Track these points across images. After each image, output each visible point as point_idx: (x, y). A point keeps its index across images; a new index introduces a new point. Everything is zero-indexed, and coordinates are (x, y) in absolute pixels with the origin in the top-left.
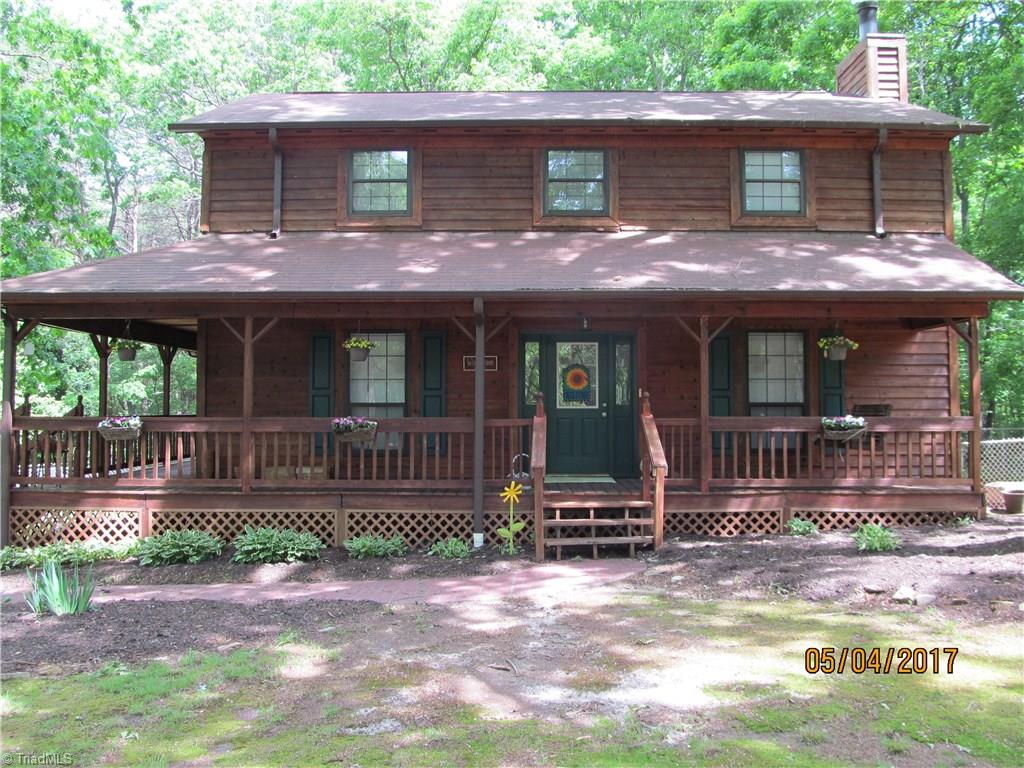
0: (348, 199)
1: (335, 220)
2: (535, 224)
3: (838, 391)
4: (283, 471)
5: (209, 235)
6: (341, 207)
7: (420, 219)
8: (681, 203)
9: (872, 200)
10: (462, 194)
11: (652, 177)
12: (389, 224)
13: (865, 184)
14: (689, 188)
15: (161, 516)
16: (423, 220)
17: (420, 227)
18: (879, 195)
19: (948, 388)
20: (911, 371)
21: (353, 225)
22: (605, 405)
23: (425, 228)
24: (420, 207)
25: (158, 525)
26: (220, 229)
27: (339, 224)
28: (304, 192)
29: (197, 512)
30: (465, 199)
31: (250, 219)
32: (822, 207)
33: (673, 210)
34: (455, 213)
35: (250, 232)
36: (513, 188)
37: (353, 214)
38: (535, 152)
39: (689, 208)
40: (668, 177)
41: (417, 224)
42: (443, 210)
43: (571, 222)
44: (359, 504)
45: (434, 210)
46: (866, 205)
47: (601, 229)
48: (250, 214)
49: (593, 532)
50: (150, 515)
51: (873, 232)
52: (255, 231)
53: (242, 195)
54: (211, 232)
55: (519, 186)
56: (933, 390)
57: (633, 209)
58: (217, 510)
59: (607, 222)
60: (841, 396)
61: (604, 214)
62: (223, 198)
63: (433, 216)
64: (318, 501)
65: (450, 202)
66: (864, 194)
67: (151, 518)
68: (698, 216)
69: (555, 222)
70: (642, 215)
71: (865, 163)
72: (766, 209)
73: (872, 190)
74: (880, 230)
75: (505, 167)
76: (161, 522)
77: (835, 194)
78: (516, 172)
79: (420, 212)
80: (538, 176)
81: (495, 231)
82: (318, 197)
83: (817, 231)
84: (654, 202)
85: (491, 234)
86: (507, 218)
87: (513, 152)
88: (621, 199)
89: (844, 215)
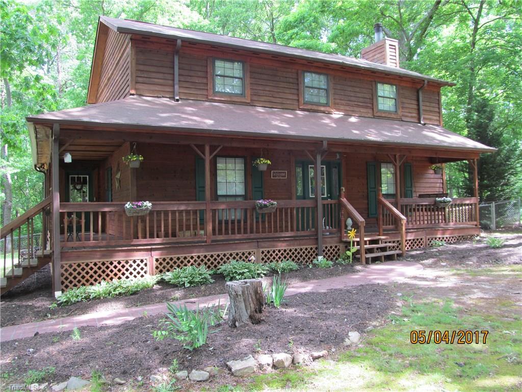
0: (213, 85)
1: (207, 95)
2: (301, 107)
3: (410, 189)
4: (188, 233)
5: (135, 96)
6: (210, 88)
7: (249, 99)
8: (356, 103)
9: (419, 110)
10: (267, 89)
11: (345, 90)
12: (234, 100)
13: (415, 102)
14: (359, 97)
15: (161, 260)
16: (251, 100)
17: (249, 103)
18: (422, 108)
19: (443, 188)
20: (432, 181)
21: (216, 98)
22: (329, 195)
23: (251, 104)
24: (250, 93)
25: (159, 266)
26: (142, 93)
27: (210, 98)
28: (189, 77)
29: (182, 256)
30: (269, 91)
31: (160, 89)
32: (403, 111)
33: (353, 106)
34: (265, 98)
35: (160, 97)
36: (290, 88)
37: (216, 93)
38: (299, 72)
39: (358, 106)
40: (351, 91)
41: (247, 101)
42: (259, 95)
43: (315, 107)
44: (266, 245)
45: (255, 95)
46: (416, 111)
47: (326, 112)
48: (160, 87)
49: (375, 250)
50: (154, 260)
51: (420, 123)
52: (163, 97)
53: (154, 75)
54: (137, 94)
55: (293, 87)
56: (438, 189)
57: (338, 104)
58: (193, 255)
59: (328, 109)
60: (411, 191)
61: (326, 105)
62: (143, 76)
63: (255, 98)
64: (246, 246)
65: (262, 92)
66: (416, 107)
67: (155, 262)
68: (362, 110)
69: (309, 107)
70: (342, 107)
71: (416, 94)
72: (385, 109)
73: (418, 105)
74: (422, 122)
75: (286, 77)
76: (161, 264)
77: (407, 105)
78: (291, 80)
79: (249, 95)
80: (301, 83)
81: (283, 109)
82: (197, 82)
83: (402, 121)
84: (346, 102)
85: (282, 110)
86: (288, 103)
87: (290, 70)
88: (334, 99)
89: (410, 115)
